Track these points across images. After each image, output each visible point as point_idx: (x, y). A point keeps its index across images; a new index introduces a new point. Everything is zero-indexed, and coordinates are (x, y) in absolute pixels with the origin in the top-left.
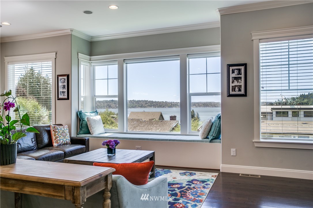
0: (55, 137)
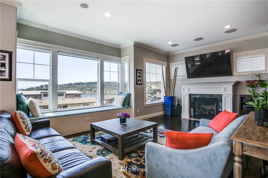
0: (25, 125)
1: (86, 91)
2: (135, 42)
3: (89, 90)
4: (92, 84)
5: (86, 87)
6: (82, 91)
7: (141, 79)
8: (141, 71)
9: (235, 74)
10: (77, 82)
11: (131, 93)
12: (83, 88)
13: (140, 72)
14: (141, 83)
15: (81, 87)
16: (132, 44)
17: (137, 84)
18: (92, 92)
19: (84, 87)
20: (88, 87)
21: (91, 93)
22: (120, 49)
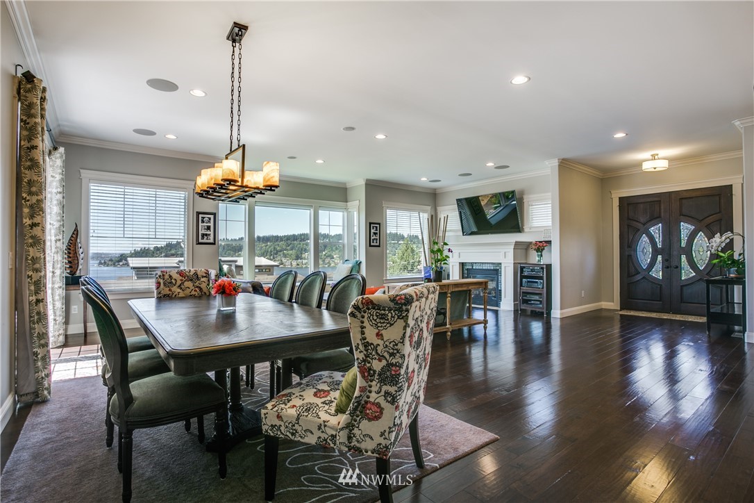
1: (284, 260)
2: (367, 180)
3: (294, 258)
4: (300, 241)
5: (284, 247)
6: (274, 258)
7: (378, 238)
8: (378, 226)
9: (526, 230)
10: (261, 236)
11: (361, 260)
12: (277, 252)
13: (376, 227)
14: (378, 244)
15: (272, 247)
16: (363, 183)
17: (370, 246)
18: (301, 261)
19: (278, 248)
20: (292, 250)
21: (298, 265)
22: (346, 189)
